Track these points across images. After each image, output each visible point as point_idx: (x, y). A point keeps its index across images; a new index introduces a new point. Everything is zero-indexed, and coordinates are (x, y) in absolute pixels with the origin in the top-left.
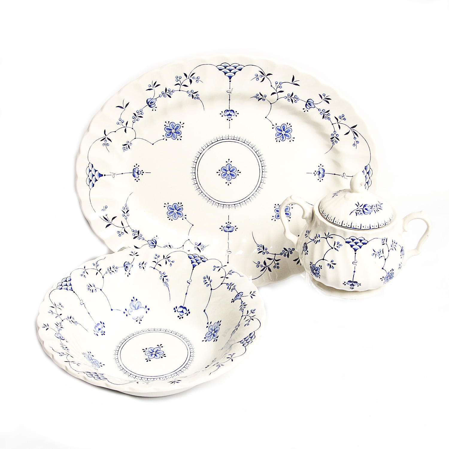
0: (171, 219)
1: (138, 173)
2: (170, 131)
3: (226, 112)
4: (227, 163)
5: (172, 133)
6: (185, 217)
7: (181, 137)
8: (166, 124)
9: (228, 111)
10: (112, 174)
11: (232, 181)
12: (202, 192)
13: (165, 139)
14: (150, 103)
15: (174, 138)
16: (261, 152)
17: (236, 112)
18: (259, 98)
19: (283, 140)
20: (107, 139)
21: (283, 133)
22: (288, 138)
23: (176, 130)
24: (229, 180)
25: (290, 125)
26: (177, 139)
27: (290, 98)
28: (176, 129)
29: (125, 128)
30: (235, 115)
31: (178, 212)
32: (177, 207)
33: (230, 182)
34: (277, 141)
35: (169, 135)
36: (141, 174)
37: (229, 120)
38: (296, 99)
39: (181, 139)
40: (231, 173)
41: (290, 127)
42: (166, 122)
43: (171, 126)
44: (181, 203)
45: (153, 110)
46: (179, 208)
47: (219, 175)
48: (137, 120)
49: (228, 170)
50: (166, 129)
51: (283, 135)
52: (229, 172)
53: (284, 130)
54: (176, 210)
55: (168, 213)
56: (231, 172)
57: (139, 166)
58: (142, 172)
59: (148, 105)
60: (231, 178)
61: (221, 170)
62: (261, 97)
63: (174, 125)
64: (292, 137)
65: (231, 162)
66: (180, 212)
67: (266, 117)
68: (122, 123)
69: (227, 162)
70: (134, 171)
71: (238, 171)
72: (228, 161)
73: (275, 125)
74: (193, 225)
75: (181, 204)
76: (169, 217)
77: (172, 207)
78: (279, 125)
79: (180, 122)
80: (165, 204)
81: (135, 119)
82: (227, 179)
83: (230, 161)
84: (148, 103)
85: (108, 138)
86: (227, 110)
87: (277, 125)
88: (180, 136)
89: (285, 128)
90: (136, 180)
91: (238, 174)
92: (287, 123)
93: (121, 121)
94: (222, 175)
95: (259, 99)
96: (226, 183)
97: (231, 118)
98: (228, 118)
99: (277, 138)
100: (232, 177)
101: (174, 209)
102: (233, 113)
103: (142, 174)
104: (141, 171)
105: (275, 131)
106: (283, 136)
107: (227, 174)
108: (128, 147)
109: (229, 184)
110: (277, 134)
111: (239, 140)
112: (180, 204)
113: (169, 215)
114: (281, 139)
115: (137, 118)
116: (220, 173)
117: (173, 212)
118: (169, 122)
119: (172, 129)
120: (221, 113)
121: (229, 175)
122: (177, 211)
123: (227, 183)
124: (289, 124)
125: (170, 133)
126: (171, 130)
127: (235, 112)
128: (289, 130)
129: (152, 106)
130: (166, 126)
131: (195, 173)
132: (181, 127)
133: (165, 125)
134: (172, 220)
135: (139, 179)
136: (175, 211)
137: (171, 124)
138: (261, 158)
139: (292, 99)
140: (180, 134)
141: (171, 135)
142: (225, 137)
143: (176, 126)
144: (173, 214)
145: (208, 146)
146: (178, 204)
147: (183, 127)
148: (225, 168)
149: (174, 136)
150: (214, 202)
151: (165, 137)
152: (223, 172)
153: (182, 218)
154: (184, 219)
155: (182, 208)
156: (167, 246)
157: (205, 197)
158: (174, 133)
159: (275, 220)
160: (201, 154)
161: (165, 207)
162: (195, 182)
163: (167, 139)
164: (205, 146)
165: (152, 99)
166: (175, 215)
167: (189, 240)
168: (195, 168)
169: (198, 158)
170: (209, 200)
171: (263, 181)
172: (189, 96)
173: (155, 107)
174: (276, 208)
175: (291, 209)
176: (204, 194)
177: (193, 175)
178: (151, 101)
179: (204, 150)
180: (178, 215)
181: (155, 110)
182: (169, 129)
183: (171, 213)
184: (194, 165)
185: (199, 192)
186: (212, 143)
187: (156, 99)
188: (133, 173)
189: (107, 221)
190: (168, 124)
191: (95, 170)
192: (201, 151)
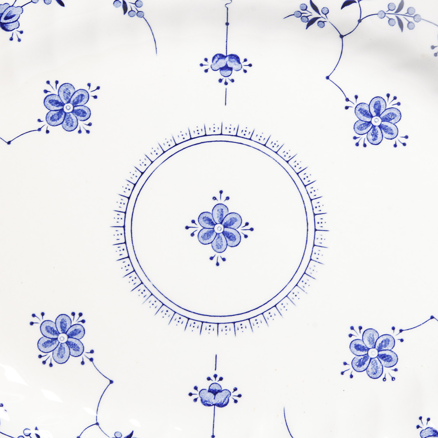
0: (48, 362)
2: (60, 108)
3: (216, 59)
4: (216, 202)
5: (66, 113)
6: (90, 356)
7: (90, 124)
8: (48, 87)
9: (222, 57)
11: (229, 253)
12: (142, 283)
13: (44, 130)
14: (6, 18)
15: (68, 128)
16: (312, 174)
17: (245, 60)
18: (310, 18)
19: (375, 142)
21: (376, 121)
22: (390, 136)
23: (75, 104)
24: (219, 250)
25: (396, 102)
26: (78, 129)
27: (393, 17)
28: (77, 103)
30: (242, 70)
31: (70, 340)
32: (68, 326)
33: (223, 255)
34: (357, 144)
35: (56, 117)
37: (224, 81)
38: (411, 19)
40: (226, 229)
41: (396, 106)
42: (48, 82)
44: (81, 315)
45: (11, 39)
46: (72, 329)
47: (192, 235)
49: (217, 220)
50: (47, 103)
51: (374, 126)
52: (222, 226)
53: (378, 114)
54: (65, 336)
55: (42, 342)
56: (225, 227)
60: (224, 243)
61: (197, 222)
62: (315, 15)
63: (72, 91)
64: (402, 133)
65: (228, 198)
66: (77, 342)
67: (328, 78)
69: (215, 198)
71: (247, 224)
72: (218, 197)
73: (352, 99)
74: (111, 382)
75: (81, 318)
76: (43, 354)
77: (52, 325)
78: (365, 98)
79: (89, 85)
80: (34, 315)
82: (215, 248)
83: (224, 196)
86: (220, 55)
87: (359, 101)
88: (87, 122)
89: (382, 109)
91: (246, 233)
92: (388, 95)
94: (201, 234)
95: (311, 23)
96: (212, 258)
97: (231, 78)
98: (222, 77)
99: (357, 136)
100: (230, 243)
101: (60, 330)
102: (237, 63)
105: (352, 117)
106: (374, 130)
107: (214, 234)
109: (220, 261)
110: (358, 124)
111: (250, 139)
112: (77, 316)
113: (43, 349)
114: (371, 137)
116: (194, 229)
117: (56, 339)
118: (57, 82)
119: (65, 102)
120: (204, 63)
121: (221, 235)
122: (69, 337)
123: (215, 259)
124: (391, 98)
125: (58, 114)
126: (62, 104)
127: (242, 60)
128: (393, 114)
129: (11, 27)
130: (48, 93)
131: (124, 227)
132: (91, 98)
133: (46, 91)
134: (51, 365)
136: (63, 338)
137: (63, 88)
138: (312, 190)
139: (401, 17)
140: (87, 116)
141: (61, 120)
142: (212, 129)
143: (76, 95)
144: (55, 346)
145: (164, 152)
146: (72, 317)
147: (95, 97)
148: (210, 217)
149: (71, 122)
150: (175, 313)
151: (45, 122)
152: (204, 228)
153: (80, 359)
154: (87, 361)
155: (82, 330)
156: (30, 434)
157: (149, 298)
158: (71, 114)
159: (351, 376)
160: (142, 173)
161: (34, 324)
162: (122, 252)
163: (50, 128)
164: (155, 153)
165: (10, 7)
166: (60, 349)
167: (97, 424)
168: (125, 213)
169: (135, 185)
170: (162, 306)
171: (316, 256)
172: (115, 4)
173: (17, 29)
174: (353, 338)
175: (398, 342)
176: (148, 290)
177: (118, 233)
178: (8, 11)
179: (152, 162)
180: (71, 349)
181: (19, 40)
182: (58, 103)
183: (51, 342)
184: (122, 205)
185: (134, 282)
186: (176, 145)
187: (22, 7)
190: (54, 87)
192: (143, 165)
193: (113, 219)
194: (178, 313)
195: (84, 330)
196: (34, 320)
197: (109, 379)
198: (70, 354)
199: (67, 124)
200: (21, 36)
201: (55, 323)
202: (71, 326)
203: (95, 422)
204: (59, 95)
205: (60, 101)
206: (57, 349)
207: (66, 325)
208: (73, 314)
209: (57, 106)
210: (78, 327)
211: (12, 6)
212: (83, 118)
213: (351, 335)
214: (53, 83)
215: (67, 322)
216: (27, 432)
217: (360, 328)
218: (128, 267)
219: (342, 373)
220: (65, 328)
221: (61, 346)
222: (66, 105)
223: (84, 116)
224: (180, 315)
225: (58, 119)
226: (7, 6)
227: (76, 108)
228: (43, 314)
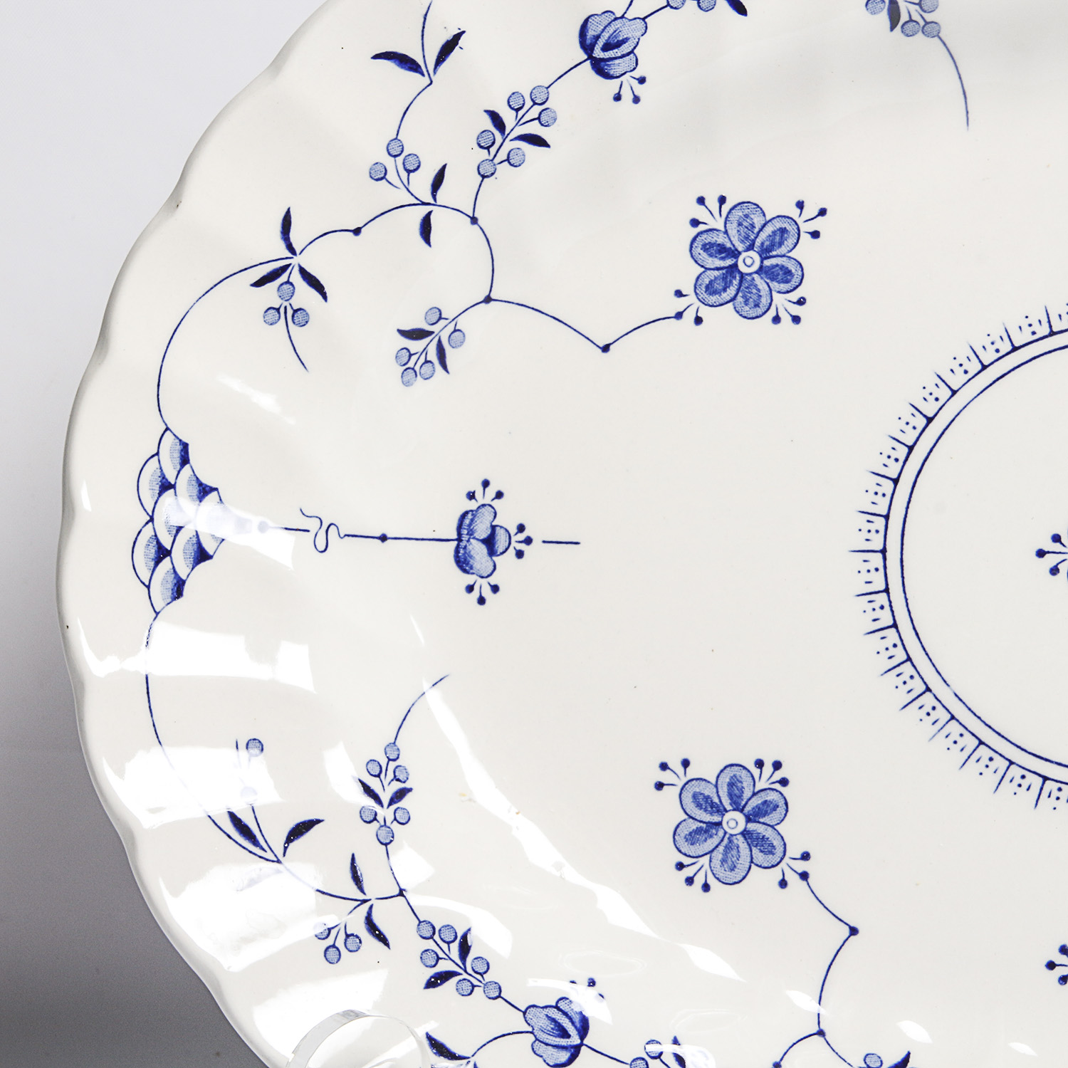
0: (699, 881)
1: (490, 542)
2: (729, 262)
5: (742, 275)
6: (801, 866)
7: (801, 302)
8: (700, 213)
10: (313, 525)
12: (928, 689)
13: (689, 316)
14: (607, 47)
15: (746, 310)
20: (296, 278)
23: (765, 253)
26: (772, 313)
28: (769, 249)
29: (426, 209)
31: (751, 826)
32: (747, 793)
35: (718, 285)
36: (511, 552)
39: (796, 319)
42: (701, 201)
43: (733, 230)
44: (777, 765)
45: (618, 98)
46: (756, 801)
47: (1054, 571)
48: (508, 160)
50: (698, 250)
54: (740, 818)
55: (684, 831)
57: (499, 495)
58: (522, 537)
59: (590, 57)
63: (758, 221)
66: (768, 833)
68: (409, 172)
70: (465, 532)
74: (854, 931)
75: (778, 775)
76: (686, 861)
77: (709, 791)
79: (800, 205)
80: (664, 766)
81: (493, 150)
84: (587, 47)
85: (303, 271)
88: (795, 296)
90: (476, 594)
93: (400, 159)
101: (726, 803)
103: (520, 554)
104: (513, 530)
108: (433, 355)
112: (768, 768)
113: (686, 848)
115: (508, 145)
117: (719, 824)
118: (722, 200)
119: (740, 247)
122: (748, 820)
125: (724, 278)
126: (735, 254)
129: (616, 68)
130: (701, 228)
131: (883, 551)
132: (805, 238)
133: (695, 223)
134: (706, 887)
135: (495, 589)
136: (734, 822)
137: (738, 213)
140: (795, 281)
141: (731, 291)
144: (715, 840)
146: (756, 772)
147: (815, 235)
149: (755, 297)
150: (1011, 763)
151: (692, 298)
153: (776, 874)
154: (792, 879)
155: (781, 803)
156: (661, 1053)
157: (945, 725)
158: (755, 276)
160: (929, 420)
161: (665, 787)
162: (879, 613)
163: (705, 312)
164: (962, 369)
165: (616, 19)
166: (728, 848)
167: (821, 1033)
168: (887, 517)
169: (911, 448)
170: (978, 747)
172: (870, 6)
173: (632, 74)
176: (944, 706)
177: (867, 566)
178: (611, 30)
179: (954, 392)
180: (754, 849)
181: (636, 100)
182: (723, 251)
183: (706, 831)
184: (878, 499)
185: (908, 687)
186: (1015, 349)
187: (644, 19)
188: (459, 539)
189: (255, 842)
190: (716, 213)
191: (200, 484)
192: (931, 399)
193: (854, 531)
194: (1018, 765)
195: (786, 804)
196: (665, 777)
197: (847, 924)
198: (752, 862)
199: (746, 303)
200: (639, 90)
201: (716, 786)
202: (754, 794)
203: (815, 1029)
204: (726, 232)
205: (729, 245)
206: (721, 848)
207: (742, 790)
208: (760, 764)
209: (723, 259)
210: (772, 796)
211: (623, 17)
212: (784, 287)
214: (712, 203)
215: (745, 785)
216: (654, 1049)
218: (892, 651)
220: (740, 797)
221: (730, 841)
222: (744, 255)
223: (787, 282)
224: (1024, 768)
225: (725, 290)
226: (610, 18)
227: (767, 263)
228: (686, 763)
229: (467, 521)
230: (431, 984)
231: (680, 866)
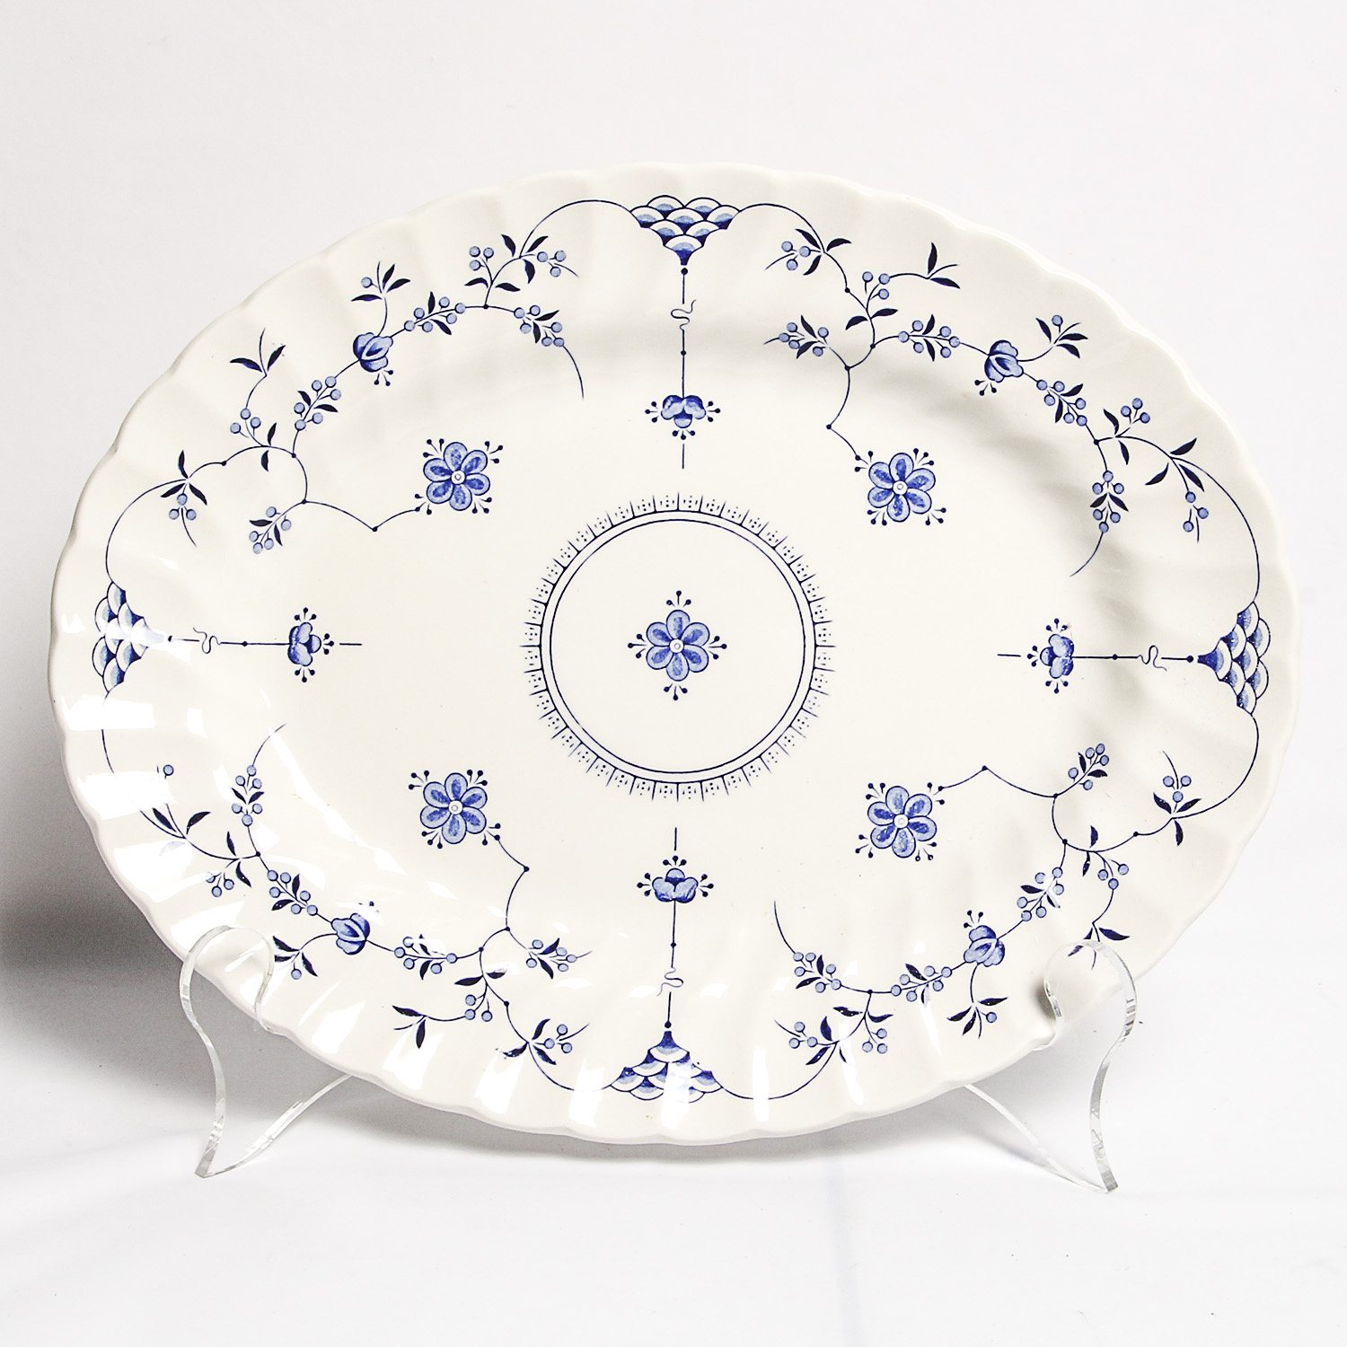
0: (436, 842)
1: (308, 645)
2: (447, 477)
3: (668, 403)
4: (672, 608)
5: (454, 485)
6: (496, 832)
7: (489, 500)
8: (429, 449)
9: (677, 399)
10: (201, 637)
11: (692, 681)
12: (567, 727)
13: (423, 509)
14: (368, 354)
15: (458, 506)
16: (810, 564)
17: (711, 404)
18: (802, 343)
19: (899, 518)
20: (188, 491)
21: (900, 488)
22: (920, 509)
23: (467, 472)
24: (677, 678)
25: (927, 460)
26: (472, 507)
27: (920, 340)
28: (471, 469)
29: (265, 449)
30: (706, 418)
31: (466, 809)
32: (463, 790)
33: (684, 684)
34: (873, 522)
35: (440, 491)
36: (322, 650)
37: (680, 434)
38: (945, 344)
39: (486, 511)
40: (687, 647)
41: (928, 467)
43: (448, 458)
44: (480, 773)
45: (377, 383)
46: (469, 794)
47: (639, 656)
48: (313, 420)
49: (674, 634)
50: (428, 470)
51: (897, 496)
52: (681, 643)
53: (902, 479)
54: (459, 804)
55: (426, 813)
56: (685, 643)
57: (314, 617)
58: (328, 641)
59: (360, 359)
60: (685, 668)
61: (644, 637)
62: (809, 338)
63: (463, 453)
64: (937, 505)
65: (688, 602)
66: (476, 813)
67: (829, 427)
68: (254, 428)
69: (669, 603)
70: (294, 639)
71: (717, 639)
72: (674, 601)
73: (865, 456)
74: (526, 869)
75: (482, 779)
76: (428, 831)
77: (441, 789)
78: (884, 455)
79: (487, 444)
80: (414, 775)
81: (304, 414)
82: (671, 674)
83: (683, 599)
84: (358, 353)
85: (191, 487)
86: (674, 396)
87: (875, 459)
88: (485, 497)
89: (908, 471)
90: (301, 676)
91: (716, 651)
92: (916, 451)
93: (249, 421)
94: (651, 654)
95: (802, 350)
96: (667, 689)
97: (690, 429)
98: (677, 429)
99: (873, 509)
100: (693, 666)
101: (451, 796)
102: (699, 408)
103: (326, 652)
104: (322, 638)
105: (864, 483)
106: (898, 500)
107: (671, 654)
108: (272, 535)
109: (679, 693)
110: (874, 493)
111: (719, 516)
112: (475, 775)
113: (428, 823)
114: (892, 511)
115: (313, 411)
116: (640, 648)
117: (447, 808)
118: (442, 441)
119: (453, 469)
120: (652, 408)
121: (680, 655)
122: (464, 806)
123: (672, 690)
124: (921, 454)
125: (444, 487)
126: (450, 473)
127: (705, 404)
128: (923, 478)
129: (374, 366)
130: (430, 458)
131: (540, 646)
132: (491, 463)
133: (426, 455)
134: (440, 846)
135: (312, 672)
136: (456, 807)
137: (451, 449)
138: (810, 588)
139: (931, 341)
140: (485, 488)
141: (448, 495)
142: (665, 503)
143: (469, 458)
144: (445, 818)
145: (596, 537)
146: (468, 777)
147: (496, 461)
148: (663, 629)
149: (462, 498)
150: (616, 768)
151: (425, 499)
152: (656, 646)
153: (480, 837)
154: (490, 840)
155: (483, 796)
156: (412, 945)
157: (577, 747)
158: (462, 485)
159: (871, 855)
160: (565, 568)
161: (415, 788)
162: (538, 682)
163: (433, 507)
164: (583, 539)
165: (374, 337)
166: (452, 823)
167: (508, 929)
168: (541, 626)
169: (554, 585)
170: (597, 758)
171: (818, 683)
172: (523, 329)
173: (385, 369)
174: (872, 800)
175: (936, 805)
176: (577, 737)
177: (531, 655)
178: (371, 343)
179: (579, 552)
180: (468, 823)
181: (388, 384)
182: (443, 471)
183: (440, 813)
184: (536, 615)
185: (555, 726)
186: (613, 526)
187: (391, 337)
188: (291, 644)
189: (170, 827)
190: (438, 449)
191: (133, 614)
192: (566, 556)
193: (523, 635)
194: (619, 769)
195: (486, 795)
196: (415, 781)
197: (523, 865)
198: (466, 830)
199: (457, 500)
200: (389, 378)
201: (445, 786)
202: (467, 790)
203: (505, 927)
204: (444, 460)
205: (446, 468)
206: (448, 823)
207: (460, 789)
208: (470, 773)
209: (443, 475)
210: (477, 792)
211: (378, 336)
212: (479, 492)
213: (869, 797)
214: (436, 443)
215: (462, 785)
216: (408, 942)
217: (883, 786)
218: (546, 705)
219: (858, 851)
220: (459, 792)
221: (453, 818)
222: (455, 473)
223: (481, 488)
224: (623, 771)
225: (444, 494)
226: (371, 336)
227: (469, 478)
228: (427, 773)
229: (295, 633)
230: (275, 908)
231: (424, 834)
